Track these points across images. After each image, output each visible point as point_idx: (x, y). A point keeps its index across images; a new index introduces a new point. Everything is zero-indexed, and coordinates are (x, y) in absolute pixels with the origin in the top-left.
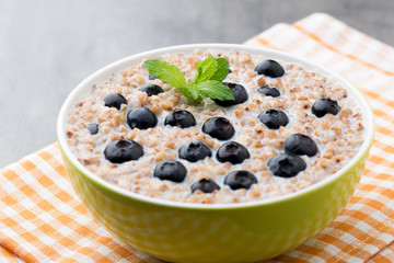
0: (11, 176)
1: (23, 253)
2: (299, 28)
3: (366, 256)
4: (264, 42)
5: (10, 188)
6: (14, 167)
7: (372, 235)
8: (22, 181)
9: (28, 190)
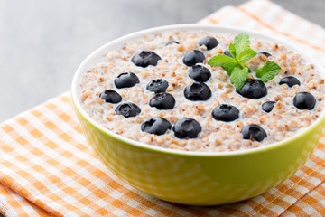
0: (8, 129)
1: (18, 188)
2: (243, 10)
3: (299, 196)
4: (214, 22)
5: (8, 139)
6: (10, 122)
7: (303, 178)
8: (17, 134)
9: (22, 141)
